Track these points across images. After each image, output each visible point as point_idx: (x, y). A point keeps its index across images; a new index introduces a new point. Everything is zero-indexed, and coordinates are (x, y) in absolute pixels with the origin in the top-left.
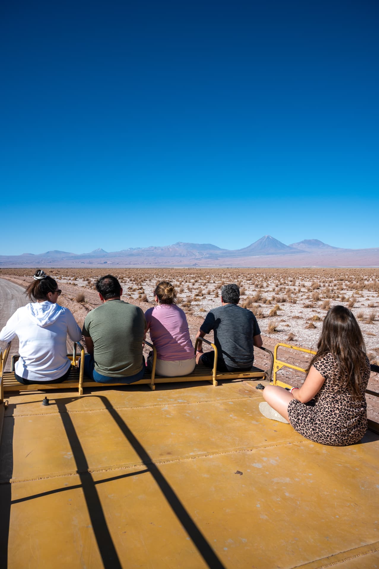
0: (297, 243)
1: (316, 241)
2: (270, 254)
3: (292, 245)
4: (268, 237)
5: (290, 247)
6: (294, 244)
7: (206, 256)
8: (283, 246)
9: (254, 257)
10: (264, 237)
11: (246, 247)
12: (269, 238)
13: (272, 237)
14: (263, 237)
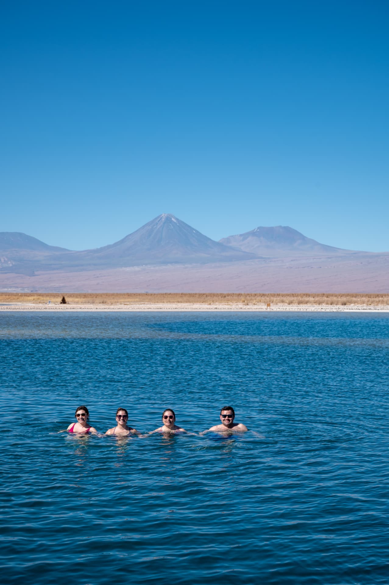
0: (241, 235)
1: (287, 230)
2: (171, 263)
3: (228, 240)
4: (168, 219)
5: (221, 246)
6: (232, 236)
7: (5, 265)
8: (204, 241)
9: (128, 269)
10: (159, 218)
11: (112, 243)
12: (171, 221)
13: (177, 219)
14: (156, 219)
